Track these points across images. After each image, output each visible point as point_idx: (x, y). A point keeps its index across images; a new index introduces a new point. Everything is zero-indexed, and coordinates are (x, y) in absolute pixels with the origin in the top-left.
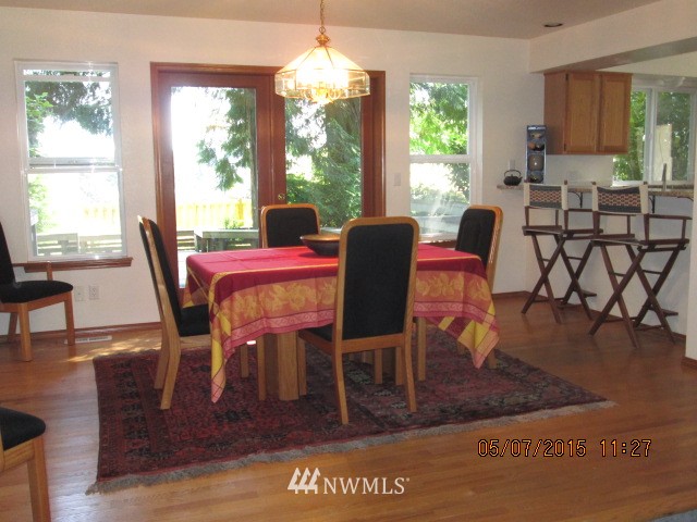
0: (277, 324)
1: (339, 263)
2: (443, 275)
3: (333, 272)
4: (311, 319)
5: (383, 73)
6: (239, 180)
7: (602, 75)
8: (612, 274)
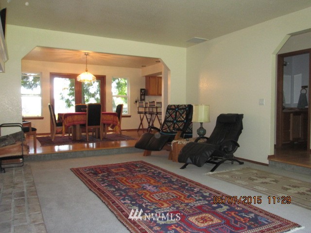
0: (75, 123)
1: (87, 112)
2: (109, 116)
3: (86, 114)
4: (82, 123)
5: (105, 76)
6: (72, 105)
7: (158, 77)
8: (147, 119)
